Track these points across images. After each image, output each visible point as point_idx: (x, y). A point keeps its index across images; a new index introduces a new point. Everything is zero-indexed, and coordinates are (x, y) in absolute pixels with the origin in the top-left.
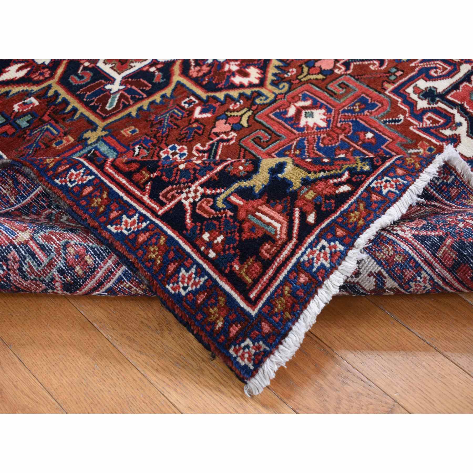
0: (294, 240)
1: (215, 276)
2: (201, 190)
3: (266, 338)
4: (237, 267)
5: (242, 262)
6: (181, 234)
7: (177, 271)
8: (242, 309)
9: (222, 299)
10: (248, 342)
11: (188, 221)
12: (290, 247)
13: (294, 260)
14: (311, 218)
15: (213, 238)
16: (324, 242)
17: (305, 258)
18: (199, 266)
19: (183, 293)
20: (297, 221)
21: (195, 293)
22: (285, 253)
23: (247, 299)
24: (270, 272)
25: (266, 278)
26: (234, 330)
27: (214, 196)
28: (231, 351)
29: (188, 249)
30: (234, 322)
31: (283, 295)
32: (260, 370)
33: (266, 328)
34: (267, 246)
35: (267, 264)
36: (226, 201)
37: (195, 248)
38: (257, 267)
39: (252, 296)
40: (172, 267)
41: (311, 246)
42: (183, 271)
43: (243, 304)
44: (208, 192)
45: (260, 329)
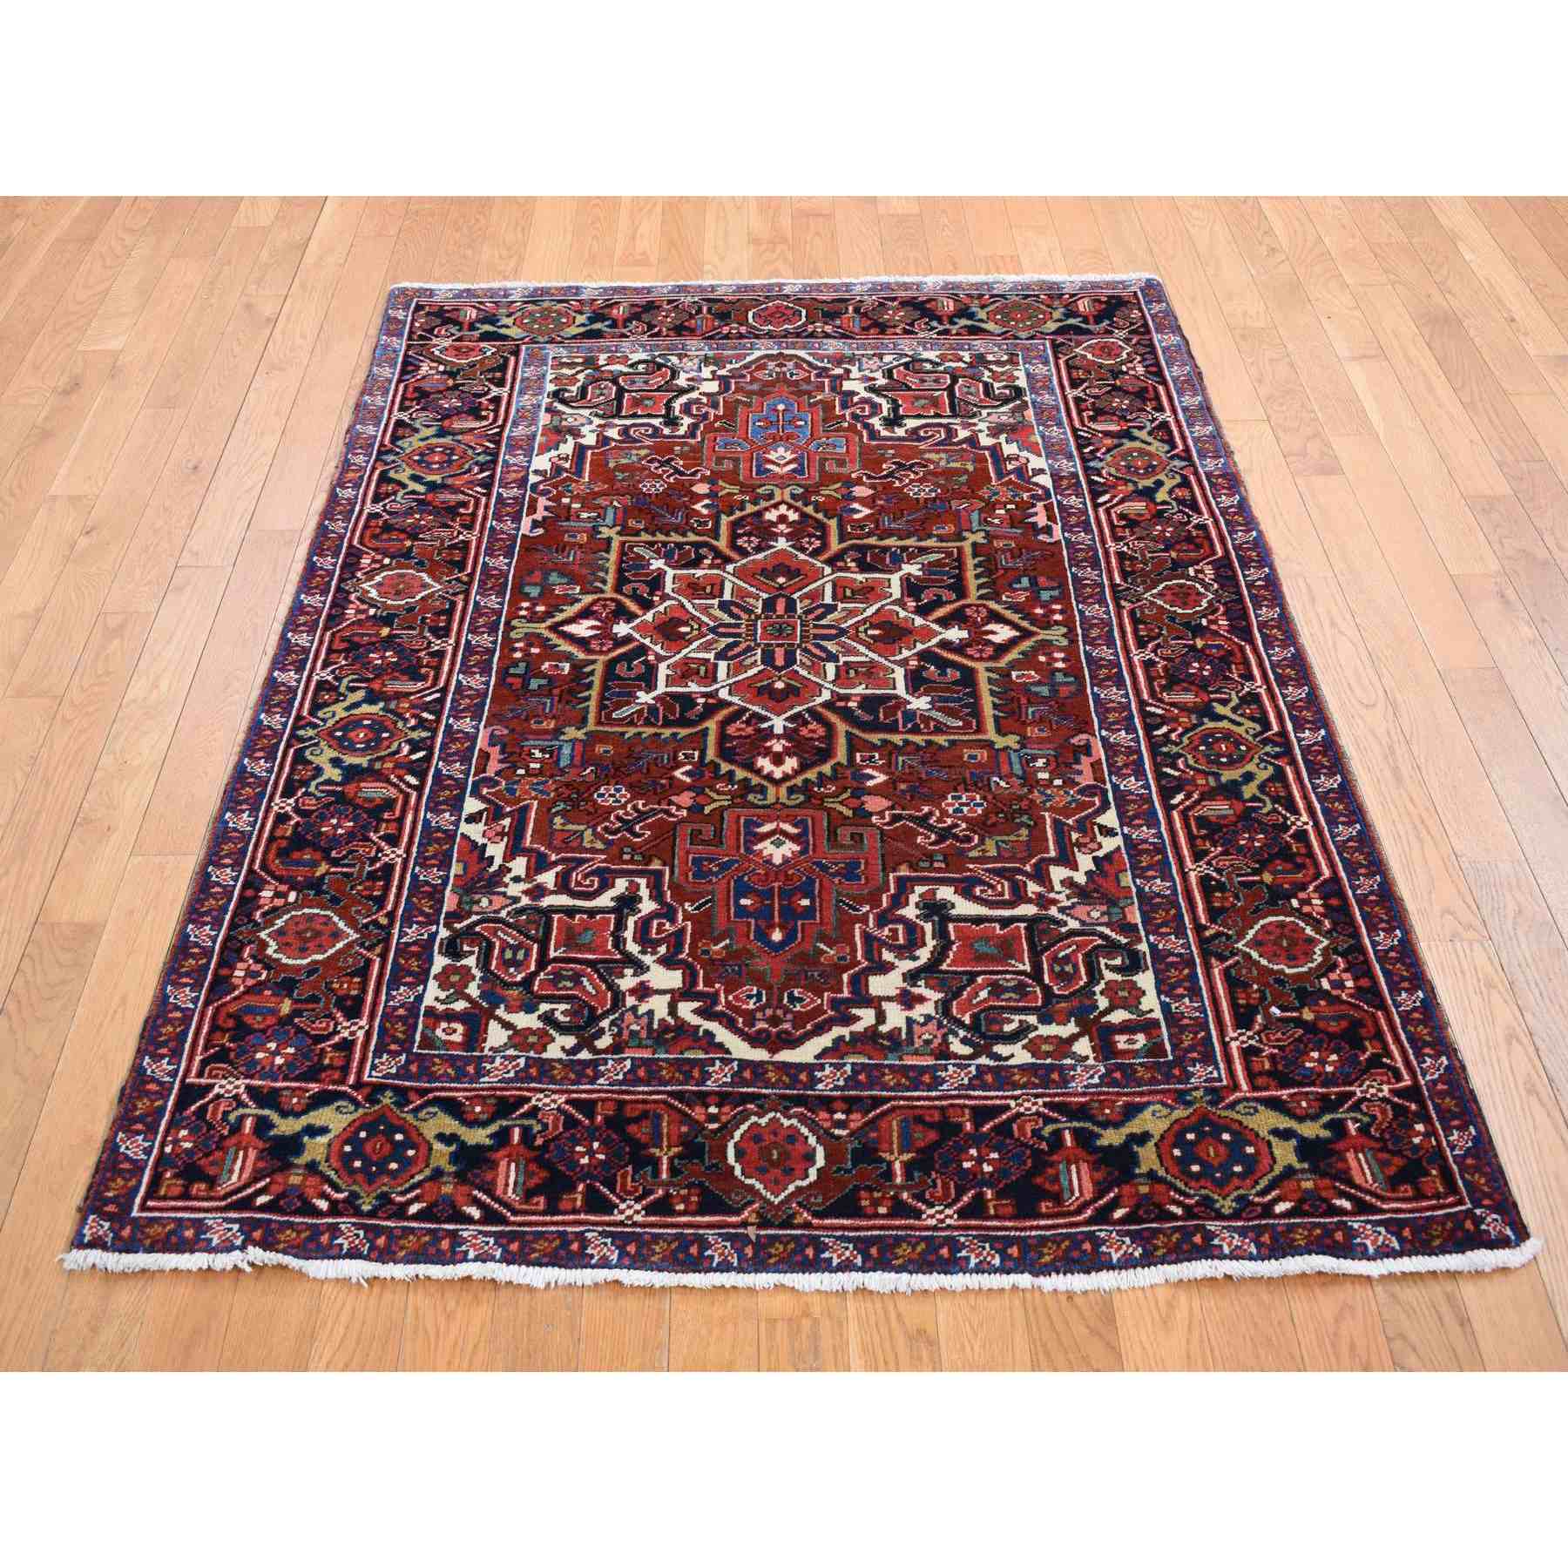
0: (223, 1203)
1: (150, 1163)
2: (242, 1090)
3: (117, 1237)
4: (168, 1175)
5: (175, 1176)
6: (173, 1114)
7: (138, 1133)
8: (133, 1202)
9: (133, 1182)
10: (107, 1225)
11: (193, 1108)
12: (214, 1204)
13: (201, 1215)
14: (262, 1200)
15: (185, 1139)
16: (236, 1227)
17: (210, 1223)
18: (152, 1147)
19: (122, 1150)
20: (250, 1191)
21: (127, 1158)
22: (206, 1204)
23: (144, 1200)
24: (180, 1204)
25: (173, 1203)
26: (111, 1208)
27: (241, 1104)
28: (92, 1217)
29: (162, 1129)
30: (118, 1205)
31: (164, 1226)
32: (88, 1251)
33: (126, 1232)
34: (203, 1186)
35: (185, 1196)
36: (242, 1118)
37: (167, 1132)
38: (176, 1191)
39: (150, 1203)
40: (139, 1126)
41: (225, 1220)
42: (140, 1138)
43: (138, 1200)
44: (244, 1096)
45: (122, 1228)
